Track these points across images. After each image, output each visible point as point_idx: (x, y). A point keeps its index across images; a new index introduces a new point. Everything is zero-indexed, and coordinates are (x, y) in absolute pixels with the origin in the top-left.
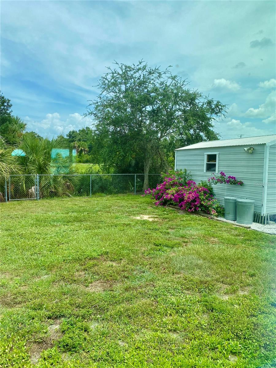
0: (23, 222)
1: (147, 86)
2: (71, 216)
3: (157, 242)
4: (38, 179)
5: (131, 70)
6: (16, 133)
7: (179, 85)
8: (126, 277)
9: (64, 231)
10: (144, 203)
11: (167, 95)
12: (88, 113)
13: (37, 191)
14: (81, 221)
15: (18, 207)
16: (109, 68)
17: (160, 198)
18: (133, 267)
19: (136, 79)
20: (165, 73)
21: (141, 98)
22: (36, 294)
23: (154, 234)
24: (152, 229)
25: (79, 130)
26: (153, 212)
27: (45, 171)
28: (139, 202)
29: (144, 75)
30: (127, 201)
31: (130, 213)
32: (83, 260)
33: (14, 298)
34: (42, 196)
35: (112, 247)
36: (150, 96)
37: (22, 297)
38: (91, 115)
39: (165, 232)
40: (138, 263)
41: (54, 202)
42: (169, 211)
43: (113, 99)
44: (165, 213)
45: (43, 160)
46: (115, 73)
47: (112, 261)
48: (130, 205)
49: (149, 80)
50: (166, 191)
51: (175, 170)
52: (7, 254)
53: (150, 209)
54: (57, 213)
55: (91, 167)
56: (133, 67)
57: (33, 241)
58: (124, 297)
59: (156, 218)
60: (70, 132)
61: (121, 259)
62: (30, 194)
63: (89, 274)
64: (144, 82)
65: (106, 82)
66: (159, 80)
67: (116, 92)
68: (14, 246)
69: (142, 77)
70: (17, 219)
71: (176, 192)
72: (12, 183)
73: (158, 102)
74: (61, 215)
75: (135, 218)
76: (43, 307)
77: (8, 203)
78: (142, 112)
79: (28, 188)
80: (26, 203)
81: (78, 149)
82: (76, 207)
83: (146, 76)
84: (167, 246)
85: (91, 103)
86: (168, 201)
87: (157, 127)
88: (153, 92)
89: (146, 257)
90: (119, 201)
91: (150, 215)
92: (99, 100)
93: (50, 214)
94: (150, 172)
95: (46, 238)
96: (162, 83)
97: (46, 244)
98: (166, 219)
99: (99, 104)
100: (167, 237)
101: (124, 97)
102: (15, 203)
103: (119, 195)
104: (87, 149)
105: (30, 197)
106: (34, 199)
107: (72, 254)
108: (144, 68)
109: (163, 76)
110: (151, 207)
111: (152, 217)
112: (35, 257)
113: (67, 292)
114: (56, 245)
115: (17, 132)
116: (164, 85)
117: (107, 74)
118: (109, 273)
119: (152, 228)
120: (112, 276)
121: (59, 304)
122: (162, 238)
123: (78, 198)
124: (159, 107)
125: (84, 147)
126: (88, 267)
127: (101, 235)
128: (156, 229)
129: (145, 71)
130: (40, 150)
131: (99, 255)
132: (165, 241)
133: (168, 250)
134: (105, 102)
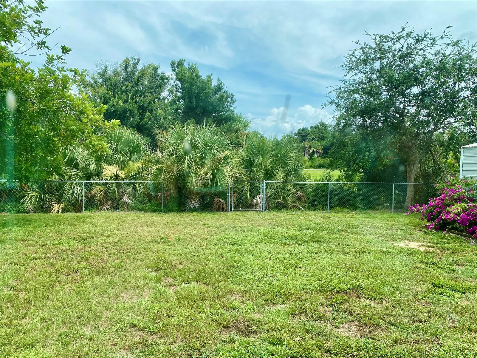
0: (250, 237)
1: (413, 59)
2: (306, 235)
3: (437, 282)
4: (264, 186)
5: (388, 41)
6: (239, 133)
7: (465, 52)
8: (393, 325)
9: (299, 252)
10: (408, 224)
11: (446, 68)
12: (327, 103)
13: (263, 201)
14: (319, 242)
15: (242, 219)
16: (358, 43)
17: (435, 219)
18: (401, 312)
19: (397, 52)
20: (442, 38)
21: (404, 76)
22: (273, 325)
23: (431, 270)
24: (427, 263)
25: (311, 127)
26: (424, 239)
27: (272, 177)
28: (401, 223)
29: (408, 44)
30: (382, 220)
31: (389, 238)
32: (329, 292)
33: (248, 325)
34: (268, 207)
35: (367, 281)
36: (418, 73)
37: (256, 326)
38: (332, 104)
39: (448, 268)
40: (409, 307)
41: (283, 215)
42: (452, 239)
43: (362, 82)
44: (445, 240)
45: (270, 164)
46: (366, 47)
47: (368, 299)
48: (387, 226)
49: (416, 51)
50: (445, 208)
51: (461, 177)
52: (235, 272)
53: (418, 234)
54: (289, 229)
55: (329, 173)
56: (391, 35)
57: (263, 260)
58: (393, 352)
59: (431, 247)
60: (299, 130)
61: (382, 298)
62: (255, 205)
63: (337, 311)
64: (408, 55)
65: (354, 59)
66: (432, 49)
67: (367, 72)
68: (243, 263)
69: (405, 48)
70: (242, 232)
71: (464, 211)
72: (235, 191)
73: (431, 80)
74: (294, 231)
75: (397, 244)
76: (284, 344)
77: (230, 213)
78: (404, 96)
79: (253, 196)
80: (251, 214)
81: (309, 151)
82: (311, 224)
83: (412, 45)
84: (454, 289)
85: (331, 89)
86: (449, 224)
87: (428, 115)
88: (422, 67)
89: (421, 301)
90: (369, 220)
91: (420, 242)
92: (342, 85)
93: (280, 229)
94: (416, 180)
95: (278, 258)
96: (437, 53)
97: (279, 266)
98: (447, 249)
99: (343, 89)
100: (454, 276)
101: (379, 77)
102: (239, 213)
103: (369, 211)
104: (320, 151)
105: (254, 208)
106: (259, 211)
107: (313, 282)
108: (409, 35)
109: (439, 42)
110: (420, 231)
111: (423, 246)
112: (268, 279)
113: (312, 330)
114: (291, 268)
115: (240, 131)
116: (441, 55)
117: (355, 50)
118: (367, 314)
119: (425, 261)
120: (371, 319)
121: (303, 343)
122: (444, 277)
123: (312, 213)
124: (432, 87)
125: (316, 149)
126: (336, 301)
127: (349, 263)
128: (432, 264)
129: (410, 39)
130: (268, 151)
131: (349, 289)
132: (450, 281)
133: (457, 296)
134: (351, 86)
